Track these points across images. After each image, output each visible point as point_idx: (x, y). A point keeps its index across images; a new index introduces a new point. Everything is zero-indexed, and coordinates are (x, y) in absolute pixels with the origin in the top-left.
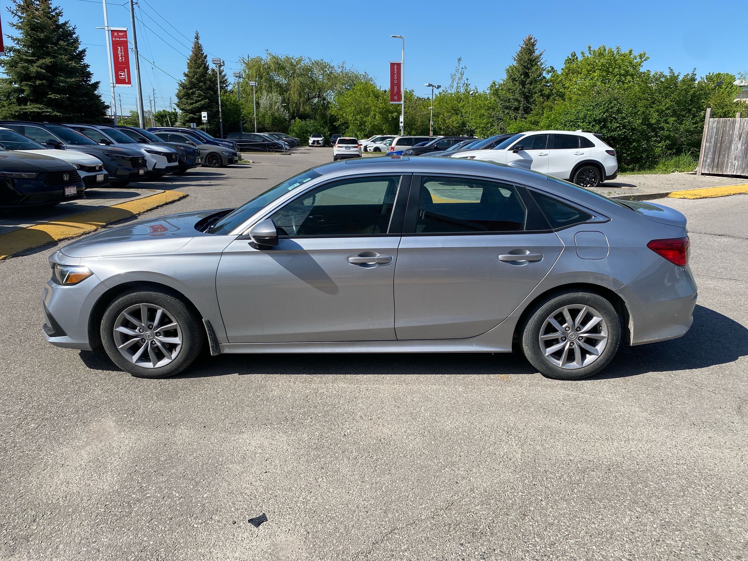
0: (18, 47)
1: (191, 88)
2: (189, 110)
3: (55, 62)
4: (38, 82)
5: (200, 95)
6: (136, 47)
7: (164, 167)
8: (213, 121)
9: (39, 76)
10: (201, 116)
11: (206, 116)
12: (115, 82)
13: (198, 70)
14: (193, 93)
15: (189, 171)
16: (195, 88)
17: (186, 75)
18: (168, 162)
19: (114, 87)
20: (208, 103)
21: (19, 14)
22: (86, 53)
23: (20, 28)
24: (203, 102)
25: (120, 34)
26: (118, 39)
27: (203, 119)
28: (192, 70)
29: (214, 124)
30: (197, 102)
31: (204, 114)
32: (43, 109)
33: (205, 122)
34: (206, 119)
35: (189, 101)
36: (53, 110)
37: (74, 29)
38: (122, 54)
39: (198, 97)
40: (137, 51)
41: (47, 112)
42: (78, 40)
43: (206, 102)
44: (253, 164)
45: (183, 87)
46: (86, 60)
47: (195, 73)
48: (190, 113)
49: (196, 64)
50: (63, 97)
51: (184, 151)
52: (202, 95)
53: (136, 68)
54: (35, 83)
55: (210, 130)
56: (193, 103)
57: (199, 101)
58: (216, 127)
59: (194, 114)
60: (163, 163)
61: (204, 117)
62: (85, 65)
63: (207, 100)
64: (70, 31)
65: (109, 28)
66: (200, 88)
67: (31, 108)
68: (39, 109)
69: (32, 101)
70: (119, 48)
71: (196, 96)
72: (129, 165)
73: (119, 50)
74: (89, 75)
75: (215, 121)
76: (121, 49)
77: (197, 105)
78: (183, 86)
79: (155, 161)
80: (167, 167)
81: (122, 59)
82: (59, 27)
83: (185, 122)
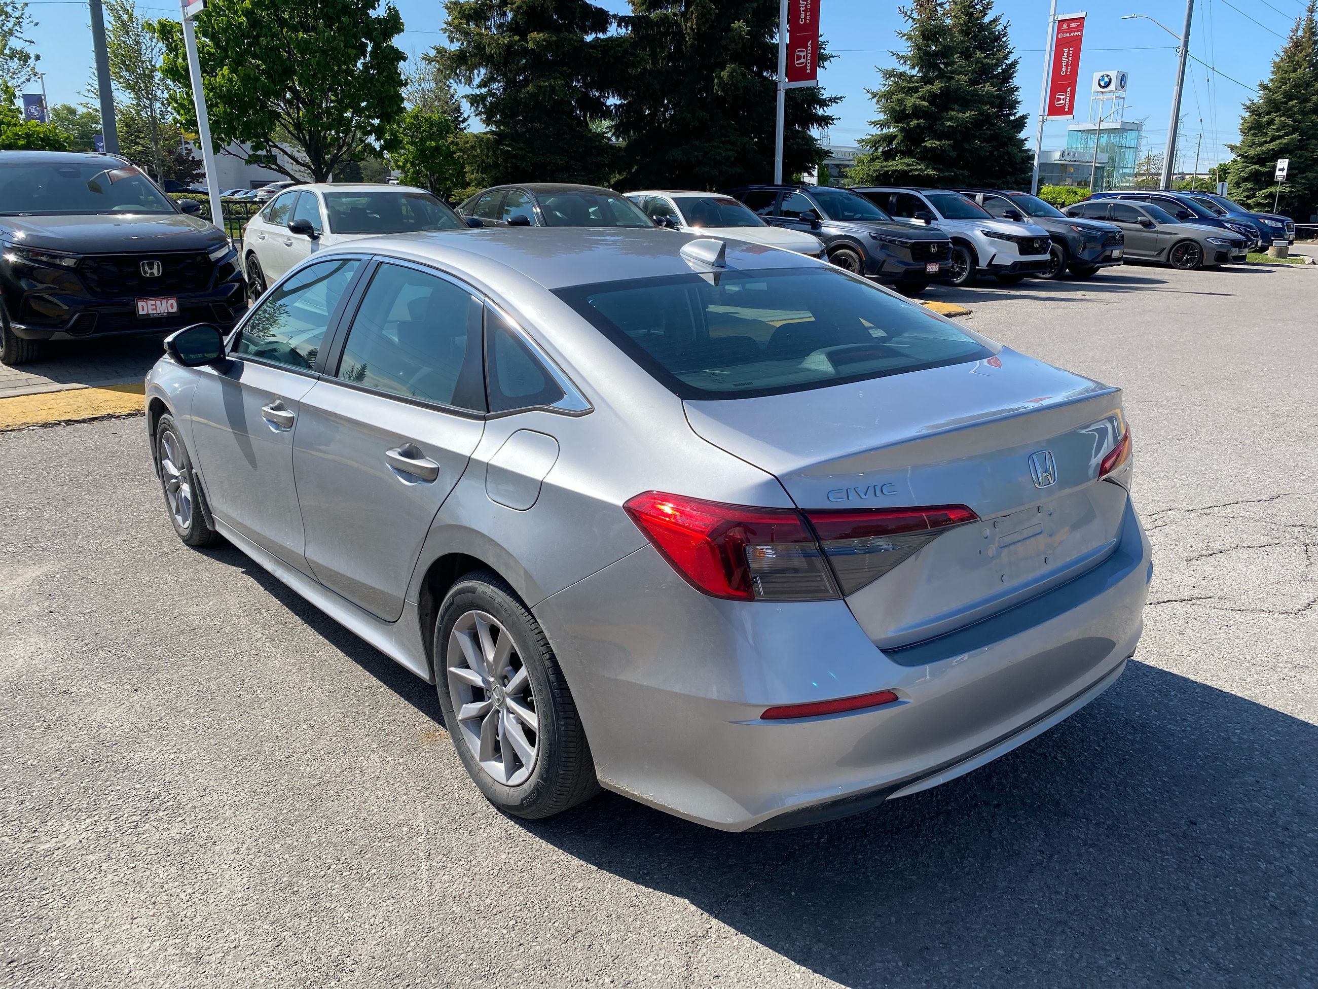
0: (902, 69)
1: (1269, 113)
2: (1253, 158)
3: (947, 88)
4: (914, 123)
5: (1284, 126)
6: (1186, 44)
7: (1009, 262)
8: (1302, 178)
9: (917, 112)
10: (1275, 167)
11: (1286, 168)
12: (1046, 113)
13: (1292, 75)
14: (1271, 122)
15: (1101, 272)
16: (1276, 112)
17: (1265, 88)
18: (1021, 254)
19: (1043, 122)
20: (1299, 140)
21: (915, 15)
22: (1018, 67)
23: (910, 38)
24: (1285, 140)
25: (1073, 25)
26: (1068, 35)
27: (1278, 173)
28: (1279, 76)
29: (1301, 183)
30: (1273, 139)
31: (1283, 164)
32: (913, 165)
33: (1280, 179)
34: (1285, 173)
35: (1257, 140)
36: (927, 167)
37: (1005, 27)
38: (1067, 62)
39: (1278, 130)
40: (1187, 51)
41: (916, 170)
42: (1006, 46)
43: (1292, 139)
44: (1313, 266)
45: (1253, 112)
46: (1016, 81)
47: (1283, 81)
48: (1254, 163)
49: (1292, 62)
50: (944, 144)
51: (1083, 235)
52: (1288, 126)
53: (1176, 84)
54: (908, 125)
55: (1289, 196)
56: (1266, 142)
57: (1280, 137)
58: (1306, 189)
59: (1263, 165)
60: (1009, 255)
61: (1280, 170)
62: (1011, 88)
63: (1296, 136)
64: (999, 33)
65: (1056, 17)
66: (1288, 113)
67: (898, 164)
68: (908, 165)
69: (904, 154)
70: (1066, 50)
71: (1275, 127)
72: (906, 254)
73: (1066, 54)
74: (1013, 104)
75: (1306, 176)
76: (1068, 53)
77: (1271, 146)
78: (1253, 110)
79: (993, 251)
80: (1015, 264)
81: (1067, 69)
82: (982, 28)
83: (1241, 181)
